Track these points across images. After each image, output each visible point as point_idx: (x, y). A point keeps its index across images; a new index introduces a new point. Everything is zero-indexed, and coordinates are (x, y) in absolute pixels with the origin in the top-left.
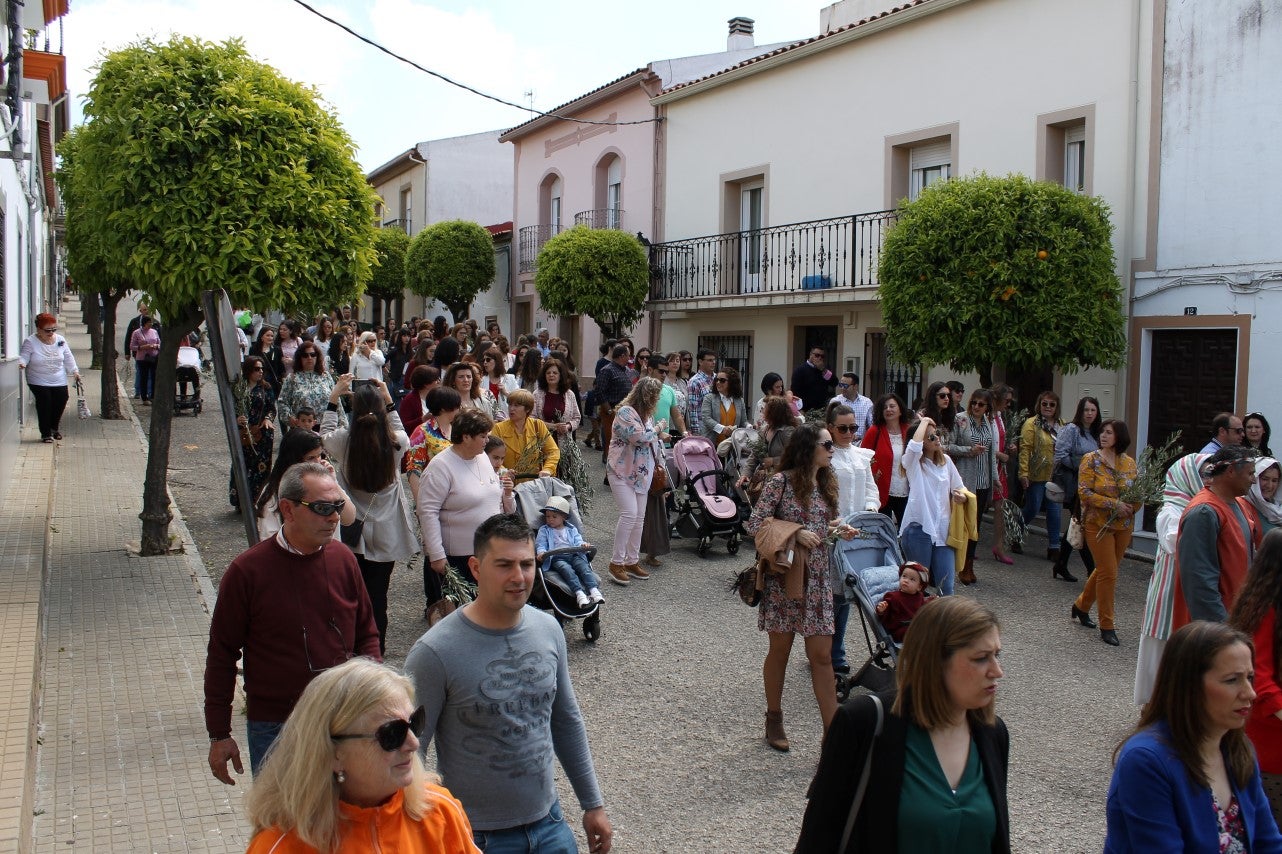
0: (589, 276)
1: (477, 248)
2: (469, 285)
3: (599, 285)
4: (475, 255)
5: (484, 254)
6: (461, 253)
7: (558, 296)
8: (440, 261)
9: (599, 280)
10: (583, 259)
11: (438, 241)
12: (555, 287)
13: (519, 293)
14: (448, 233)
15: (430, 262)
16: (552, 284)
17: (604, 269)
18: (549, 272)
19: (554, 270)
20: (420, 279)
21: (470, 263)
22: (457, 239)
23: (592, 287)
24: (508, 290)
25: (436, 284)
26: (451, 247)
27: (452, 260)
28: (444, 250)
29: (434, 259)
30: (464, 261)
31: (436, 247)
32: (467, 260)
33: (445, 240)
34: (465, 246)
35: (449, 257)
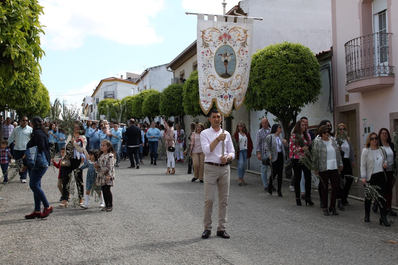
1: (305, 63)
2: (300, 97)
4: (304, 70)
5: (312, 69)
6: (292, 69)
8: (273, 76)
11: (270, 60)
13: (342, 103)
14: (278, 52)
15: (264, 78)
20: (255, 95)
21: (300, 77)
22: (287, 56)
24: (330, 102)
25: (270, 98)
26: (282, 64)
27: (284, 75)
28: (276, 67)
29: (268, 76)
30: (295, 76)
31: (269, 65)
32: (298, 74)
33: (276, 59)
34: (295, 63)
35: (281, 72)
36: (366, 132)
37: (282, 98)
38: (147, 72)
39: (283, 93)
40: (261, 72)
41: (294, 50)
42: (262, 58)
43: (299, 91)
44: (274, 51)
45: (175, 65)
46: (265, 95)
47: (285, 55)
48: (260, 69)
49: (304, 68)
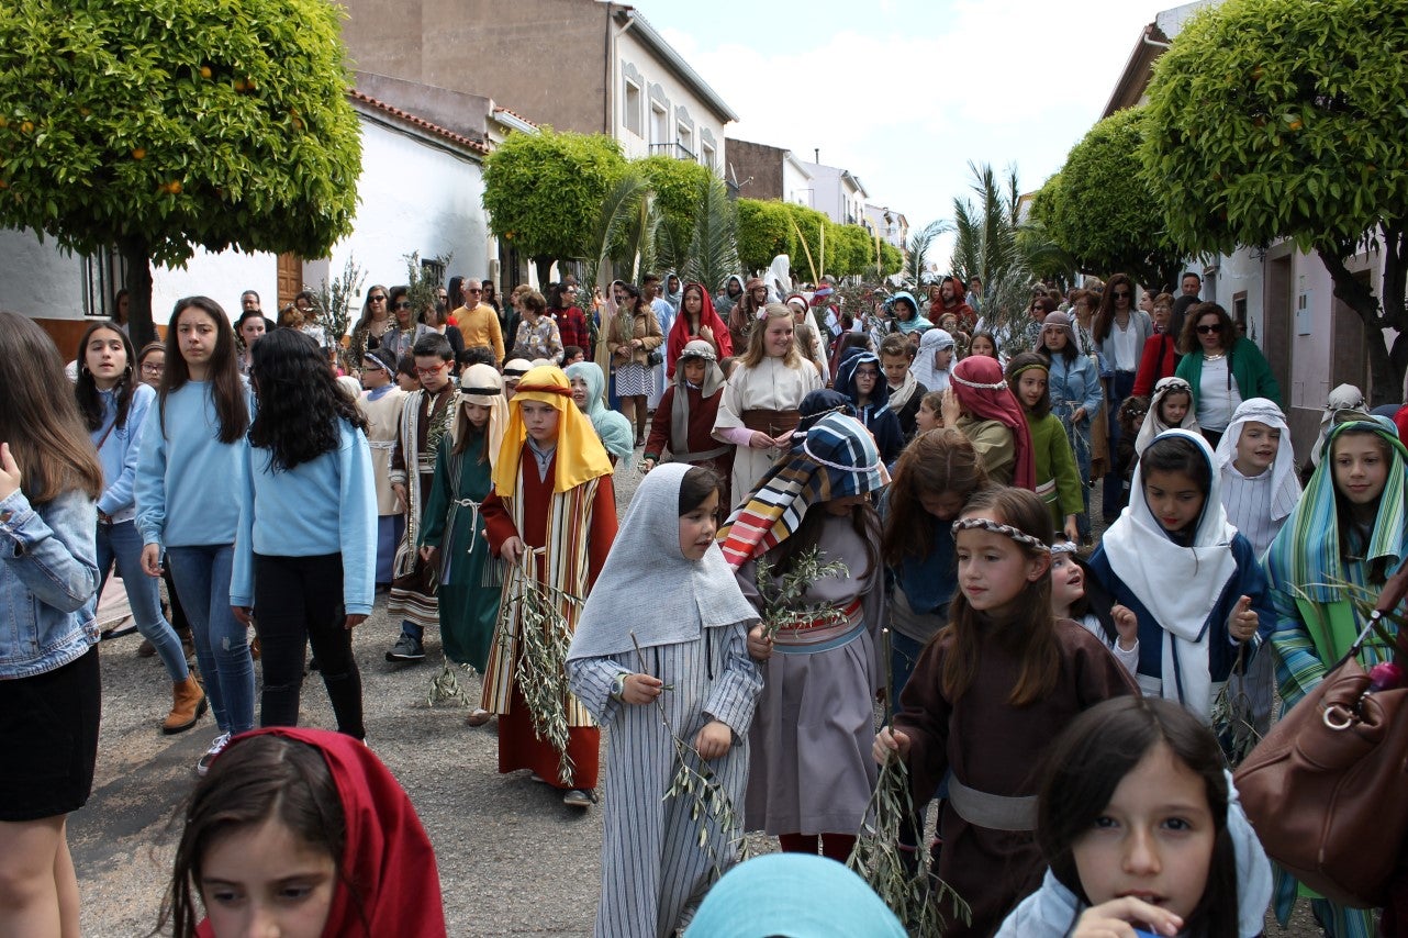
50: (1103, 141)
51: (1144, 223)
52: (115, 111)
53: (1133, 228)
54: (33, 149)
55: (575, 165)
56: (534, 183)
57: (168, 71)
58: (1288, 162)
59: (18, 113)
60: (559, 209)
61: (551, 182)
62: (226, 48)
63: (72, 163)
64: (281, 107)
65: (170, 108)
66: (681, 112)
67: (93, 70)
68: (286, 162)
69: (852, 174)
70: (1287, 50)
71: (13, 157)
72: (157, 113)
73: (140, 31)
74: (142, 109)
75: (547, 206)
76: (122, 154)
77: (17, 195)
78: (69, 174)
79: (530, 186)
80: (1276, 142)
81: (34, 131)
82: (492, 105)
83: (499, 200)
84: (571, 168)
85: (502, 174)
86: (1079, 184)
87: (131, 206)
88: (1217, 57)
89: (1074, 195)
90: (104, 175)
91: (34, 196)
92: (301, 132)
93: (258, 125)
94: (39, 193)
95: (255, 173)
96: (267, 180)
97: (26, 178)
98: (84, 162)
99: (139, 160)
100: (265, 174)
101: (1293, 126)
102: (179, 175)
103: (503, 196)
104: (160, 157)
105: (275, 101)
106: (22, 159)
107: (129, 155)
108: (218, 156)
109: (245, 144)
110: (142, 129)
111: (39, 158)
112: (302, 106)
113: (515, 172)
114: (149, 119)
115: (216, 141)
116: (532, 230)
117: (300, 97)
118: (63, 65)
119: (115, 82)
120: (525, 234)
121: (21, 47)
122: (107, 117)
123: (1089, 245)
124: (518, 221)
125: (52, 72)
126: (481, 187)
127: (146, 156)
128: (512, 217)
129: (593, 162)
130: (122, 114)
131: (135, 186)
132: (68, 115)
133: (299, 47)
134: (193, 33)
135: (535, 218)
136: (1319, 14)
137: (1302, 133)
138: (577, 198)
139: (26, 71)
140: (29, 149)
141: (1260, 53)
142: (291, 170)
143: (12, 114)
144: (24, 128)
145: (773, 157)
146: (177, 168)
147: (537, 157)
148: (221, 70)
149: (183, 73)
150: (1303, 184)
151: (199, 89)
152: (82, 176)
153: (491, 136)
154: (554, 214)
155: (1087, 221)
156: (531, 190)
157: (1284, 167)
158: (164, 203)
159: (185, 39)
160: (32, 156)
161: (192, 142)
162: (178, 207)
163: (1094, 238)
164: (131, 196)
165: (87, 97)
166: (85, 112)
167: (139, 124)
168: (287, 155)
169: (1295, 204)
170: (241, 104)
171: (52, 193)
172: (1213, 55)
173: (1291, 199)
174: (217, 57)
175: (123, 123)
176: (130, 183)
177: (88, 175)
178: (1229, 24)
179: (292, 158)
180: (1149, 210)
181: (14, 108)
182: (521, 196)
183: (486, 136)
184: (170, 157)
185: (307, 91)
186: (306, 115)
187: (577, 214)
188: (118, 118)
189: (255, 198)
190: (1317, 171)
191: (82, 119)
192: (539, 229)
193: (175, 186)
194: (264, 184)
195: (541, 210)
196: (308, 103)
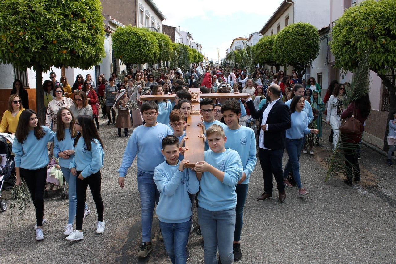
0: (374, 38)
1: (308, 36)
3: (382, 45)
4: (307, 40)
5: (312, 39)
6: (299, 39)
7: (347, 56)
8: (288, 44)
9: (383, 40)
10: (368, 24)
12: (344, 50)
14: (293, 29)
15: (283, 45)
16: (342, 47)
17: (388, 31)
18: (340, 38)
19: (345, 36)
21: (304, 44)
23: (376, 47)
24: (327, 59)
25: (286, 57)
26: (294, 37)
27: (295, 43)
28: (290, 38)
29: (285, 44)
30: (301, 44)
31: (287, 37)
32: (303, 43)
33: (291, 34)
34: (302, 36)
35: (293, 42)
36: (342, 79)
37: (293, 57)
38: (251, 36)
39: (293, 54)
40: (282, 42)
41: (303, 27)
42: (283, 33)
43: (303, 53)
44: (291, 29)
45: (263, 31)
46: (283, 55)
47: (296, 31)
48: (282, 39)
49: (307, 38)
50: (288, 32)
51: (300, 55)
52: (49, 29)
53: (298, 56)
54: (23, 41)
55: (140, 37)
56: (128, 42)
57: (63, 16)
58: (382, 52)
59: (18, 29)
60: (136, 50)
61: (134, 42)
62: (78, 8)
63: (35, 45)
64: (90, 26)
65: (63, 27)
66: (152, 17)
67: (42, 16)
68: (93, 43)
69: (190, 33)
70: (383, 22)
71: (16, 43)
72: (60, 29)
73: (54, 3)
74: (56, 28)
75: (132, 49)
76: (50, 42)
77: (17, 55)
78: (35, 49)
79: (127, 43)
80: (379, 46)
81: (23, 35)
82: (110, 18)
83: (117, 47)
84: (139, 37)
85: (118, 39)
86: (282, 44)
87: (52, 58)
88: (362, 22)
89: (280, 47)
90: (44, 48)
91: (22, 55)
92: (96, 34)
93: (87, 32)
94: (24, 54)
95: (85, 47)
96: (88, 49)
97: (20, 50)
98: (39, 44)
99: (55, 44)
100: (88, 47)
101: (384, 42)
102: (67, 48)
103: (119, 45)
104: (62, 43)
105: (90, 25)
106: (20, 44)
107: (52, 43)
108: (77, 42)
109: (83, 38)
110: (57, 34)
111: (25, 43)
112: (96, 26)
113: (122, 38)
114: (59, 31)
115: (77, 37)
116: (128, 55)
117: (95, 23)
118: (32, 14)
119: (49, 20)
120: (125, 57)
121: (18, 8)
122: (46, 31)
123: (284, 61)
124: (123, 53)
125: (28, 16)
126: (112, 43)
127: (57, 43)
128: (121, 52)
129: (145, 36)
130: (50, 30)
131: (54, 52)
132: (34, 30)
133: (95, 8)
134: (69, 4)
135: (129, 52)
136: (392, 13)
137: (386, 44)
138: (141, 46)
139: (20, 16)
140: (22, 41)
141: (375, 23)
142: (94, 45)
143: (16, 30)
144: (20, 34)
145: (172, 29)
146: (66, 46)
147: (128, 34)
148: (76, 15)
149: (66, 16)
150: (387, 58)
151: (71, 22)
152: (38, 49)
153: (110, 27)
154: (134, 51)
155: (284, 54)
156: (127, 44)
157: (381, 53)
158: (61, 56)
159: (67, 6)
160: (23, 43)
161: (70, 38)
162: (65, 58)
163: (286, 59)
164: (52, 55)
165: (40, 24)
166: (39, 29)
167: (56, 33)
168: (93, 41)
169: (383, 62)
170: (83, 26)
171: (28, 54)
172: (361, 22)
173: (382, 61)
174: (76, 11)
175: (51, 33)
176: (53, 51)
177: (40, 49)
178: (365, 13)
179: (95, 42)
180: (302, 52)
181: (17, 28)
182: (124, 46)
183: (109, 27)
184: (64, 43)
185: (96, 21)
186: (97, 28)
187: (141, 51)
188: (49, 31)
189: (86, 54)
190: (391, 54)
191: (39, 31)
192: (130, 55)
193: (65, 51)
194: (88, 50)
195: (130, 50)
196: (98, 25)
